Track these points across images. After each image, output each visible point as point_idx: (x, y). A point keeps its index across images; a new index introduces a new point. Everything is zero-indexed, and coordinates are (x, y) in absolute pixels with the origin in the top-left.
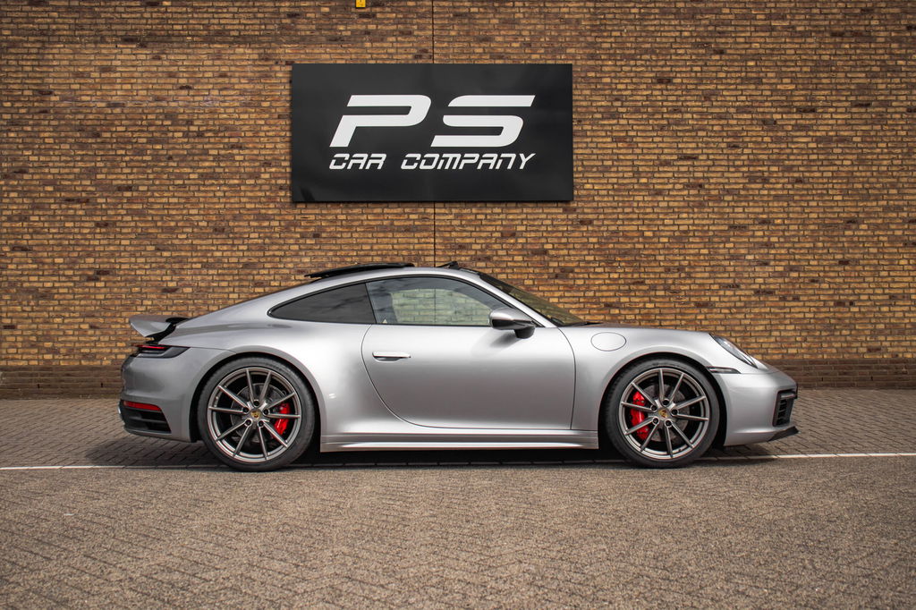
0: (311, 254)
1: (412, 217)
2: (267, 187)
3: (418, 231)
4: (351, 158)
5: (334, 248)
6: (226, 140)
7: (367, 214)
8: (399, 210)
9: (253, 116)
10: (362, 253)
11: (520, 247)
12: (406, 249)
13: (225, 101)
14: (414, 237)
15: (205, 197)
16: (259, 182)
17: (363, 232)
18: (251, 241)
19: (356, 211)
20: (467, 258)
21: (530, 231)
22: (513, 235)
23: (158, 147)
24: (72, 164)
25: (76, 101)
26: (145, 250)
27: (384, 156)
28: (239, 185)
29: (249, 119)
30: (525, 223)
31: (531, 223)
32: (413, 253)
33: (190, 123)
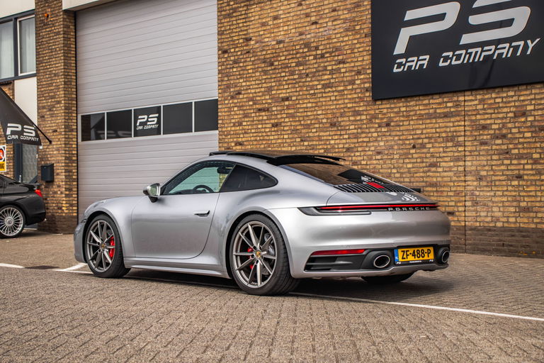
0: (385, 139)
1: (449, 105)
2: (358, 91)
3: (453, 116)
4: (407, 62)
5: (398, 133)
6: (336, 58)
7: (419, 105)
8: (440, 100)
9: (351, 38)
10: (415, 137)
11: (529, 124)
12: (445, 132)
13: (335, 30)
14: (450, 122)
15: (325, 101)
16: (355, 87)
17: (417, 119)
18: (350, 132)
19: (412, 103)
20: (488, 137)
21: (538, 110)
22: (524, 114)
23: (301, 68)
24: (260, 86)
25: (262, 43)
26: (295, 142)
27: (427, 57)
28: (343, 90)
29: (349, 40)
30: (533, 102)
31: (539, 102)
32: (450, 134)
33: (317, 48)
